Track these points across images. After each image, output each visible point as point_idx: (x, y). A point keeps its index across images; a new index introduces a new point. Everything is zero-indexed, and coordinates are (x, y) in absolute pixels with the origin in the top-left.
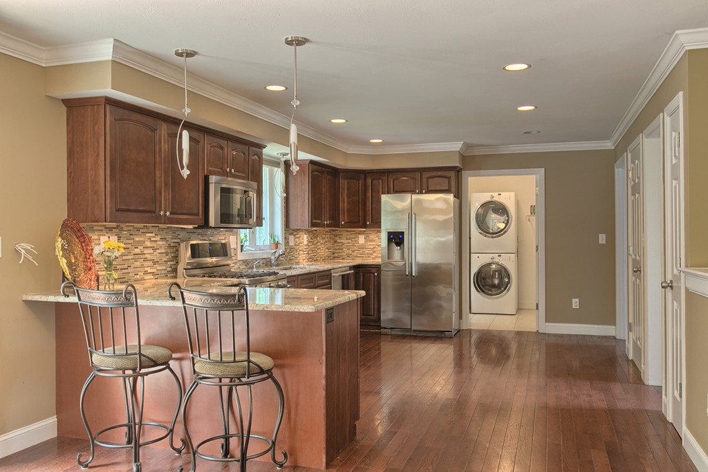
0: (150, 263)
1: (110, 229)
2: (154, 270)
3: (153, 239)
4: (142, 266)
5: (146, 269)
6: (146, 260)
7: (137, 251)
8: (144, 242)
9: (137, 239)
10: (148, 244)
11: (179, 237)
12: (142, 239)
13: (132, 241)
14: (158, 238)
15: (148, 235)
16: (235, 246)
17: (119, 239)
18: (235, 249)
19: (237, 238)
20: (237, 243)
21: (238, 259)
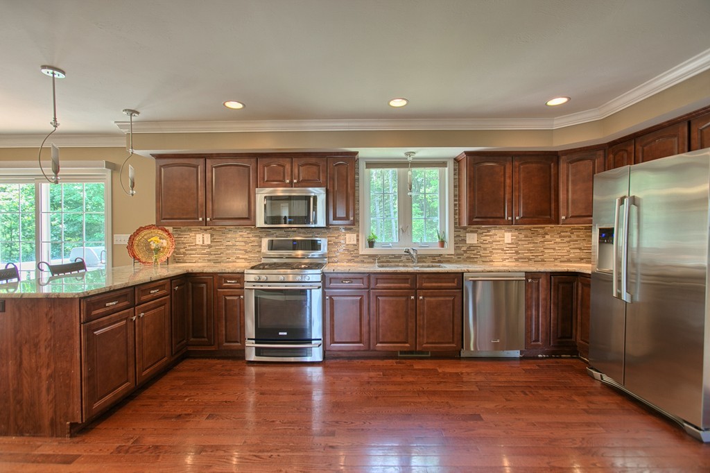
1: (206, 230)
6: (237, 250)
7: (229, 243)
9: (229, 236)
13: (224, 237)
16: (355, 243)
17: (212, 235)
18: (354, 245)
19: (358, 236)
20: (358, 240)
21: (360, 253)
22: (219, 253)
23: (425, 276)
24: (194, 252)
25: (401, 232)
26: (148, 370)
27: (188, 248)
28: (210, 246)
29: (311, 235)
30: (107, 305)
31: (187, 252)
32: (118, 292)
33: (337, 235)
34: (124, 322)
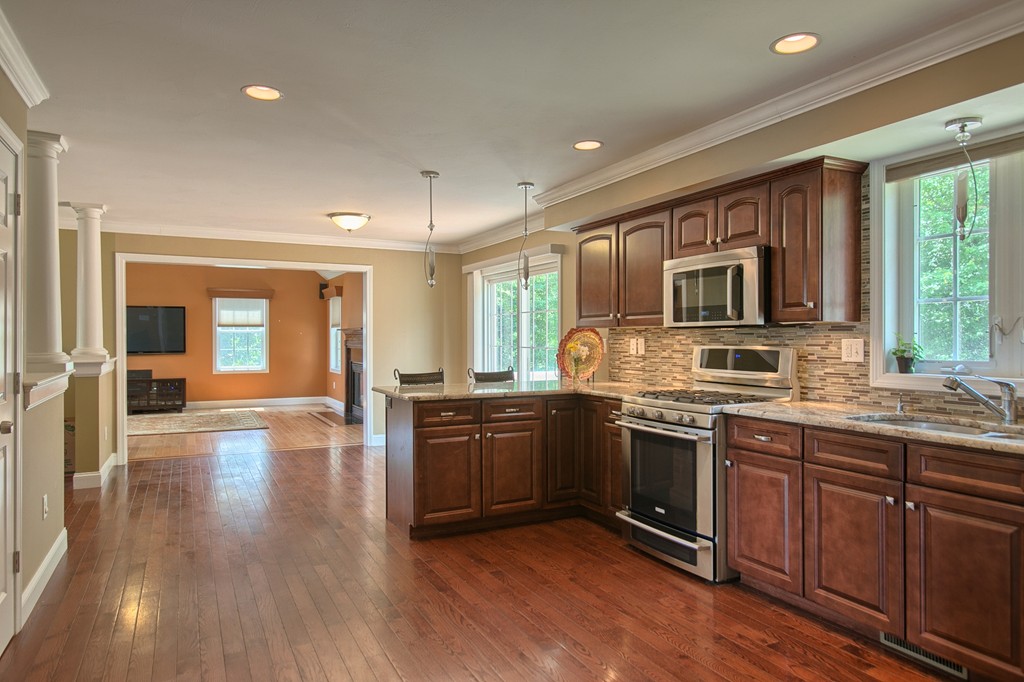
0: (680, 369)
1: (640, 332)
2: (685, 378)
3: (683, 342)
4: (671, 371)
5: (675, 375)
6: (674, 365)
7: (665, 354)
8: (672, 345)
9: (665, 342)
10: (677, 347)
11: (722, 340)
12: (670, 342)
13: (659, 344)
14: (690, 341)
15: (677, 337)
16: (860, 359)
17: (646, 341)
18: (859, 365)
19: (866, 344)
20: (866, 354)
21: (872, 385)
22: (653, 369)
23: (927, 451)
24: (628, 366)
25: (997, 334)
26: (501, 506)
27: (623, 360)
28: (644, 358)
29: (776, 342)
30: (443, 414)
31: (623, 366)
32: (458, 403)
33: (824, 342)
34: (466, 438)
